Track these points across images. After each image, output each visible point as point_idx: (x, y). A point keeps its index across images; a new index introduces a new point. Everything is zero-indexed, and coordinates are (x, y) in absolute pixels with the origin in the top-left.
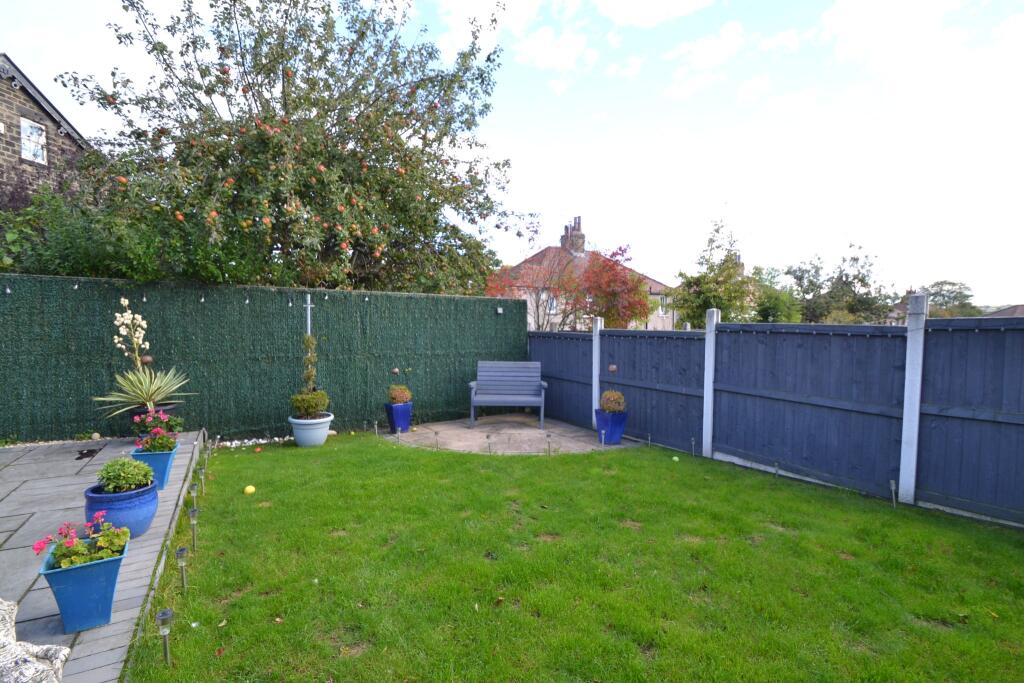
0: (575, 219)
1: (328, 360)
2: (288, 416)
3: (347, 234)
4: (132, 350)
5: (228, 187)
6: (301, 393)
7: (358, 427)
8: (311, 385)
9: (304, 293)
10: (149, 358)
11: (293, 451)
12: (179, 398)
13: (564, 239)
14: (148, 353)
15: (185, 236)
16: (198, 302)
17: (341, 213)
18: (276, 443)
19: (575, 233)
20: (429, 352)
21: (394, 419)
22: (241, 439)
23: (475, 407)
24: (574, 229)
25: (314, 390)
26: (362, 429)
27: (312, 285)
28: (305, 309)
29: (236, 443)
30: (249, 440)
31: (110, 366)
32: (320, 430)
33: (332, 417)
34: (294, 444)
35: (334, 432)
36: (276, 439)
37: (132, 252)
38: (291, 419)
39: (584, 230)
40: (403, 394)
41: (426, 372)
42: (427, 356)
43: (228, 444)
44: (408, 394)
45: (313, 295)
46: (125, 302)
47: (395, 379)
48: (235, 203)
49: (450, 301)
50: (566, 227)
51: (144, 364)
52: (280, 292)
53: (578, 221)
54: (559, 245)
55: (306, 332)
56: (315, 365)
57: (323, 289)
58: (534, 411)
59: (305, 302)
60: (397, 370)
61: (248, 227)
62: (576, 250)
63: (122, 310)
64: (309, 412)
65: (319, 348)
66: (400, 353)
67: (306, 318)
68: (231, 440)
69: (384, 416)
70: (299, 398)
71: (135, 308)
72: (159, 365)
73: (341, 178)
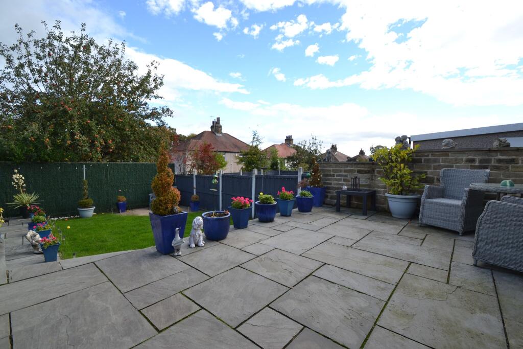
0: (217, 118)
1: (92, 188)
3: (99, 144)
4: (19, 187)
5: (51, 128)
6: (82, 199)
7: (105, 212)
8: (86, 197)
9: (82, 165)
10: (25, 189)
12: (37, 202)
13: (212, 127)
14: (25, 187)
15: (36, 147)
16: (40, 169)
17: (97, 137)
18: (72, 218)
19: (217, 125)
20: (134, 184)
21: (119, 208)
22: (58, 217)
24: (217, 123)
25: (87, 198)
26: (107, 212)
27: (85, 160)
28: (83, 170)
29: (56, 219)
30: (61, 217)
31: (6, 192)
32: (90, 212)
33: (94, 208)
34: (81, 217)
35: (95, 214)
36: (72, 217)
37: (16, 153)
38: (78, 209)
39: (221, 123)
40: (123, 199)
41: (133, 191)
42: (133, 185)
43: (53, 219)
44: (125, 199)
45: (86, 164)
46: (16, 171)
47: (120, 194)
48: (54, 134)
49: (142, 164)
50: (213, 122)
51: (23, 191)
52: (72, 164)
53: (218, 119)
54: (210, 130)
55: (83, 178)
56: (87, 190)
57: (89, 162)
59: (83, 168)
60: (120, 190)
61: (60, 142)
62: (218, 133)
63: (15, 173)
64: (86, 206)
65: (89, 184)
66: (122, 185)
67: (83, 173)
68: (54, 218)
69: (116, 207)
70: (82, 201)
71: (19, 173)
72: (28, 191)
73: (96, 124)
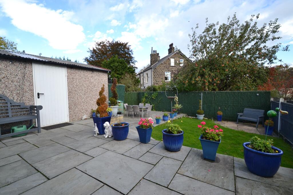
1: (207, 105)
2: (196, 114)
4: (176, 101)
9: (202, 92)
11: (197, 120)
16: (186, 94)
20: (232, 105)
23: (239, 119)
25: (201, 110)
32: (201, 117)
33: (204, 115)
34: (197, 119)
35: (204, 118)
38: (197, 115)
40: (220, 113)
44: (222, 114)
45: (204, 92)
47: (219, 110)
52: (198, 92)
57: (206, 91)
58: (255, 123)
60: (220, 108)
64: (200, 114)
66: (224, 104)
68: (190, 116)
70: (198, 111)
71: (177, 96)
72: (179, 104)
